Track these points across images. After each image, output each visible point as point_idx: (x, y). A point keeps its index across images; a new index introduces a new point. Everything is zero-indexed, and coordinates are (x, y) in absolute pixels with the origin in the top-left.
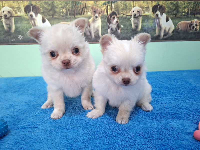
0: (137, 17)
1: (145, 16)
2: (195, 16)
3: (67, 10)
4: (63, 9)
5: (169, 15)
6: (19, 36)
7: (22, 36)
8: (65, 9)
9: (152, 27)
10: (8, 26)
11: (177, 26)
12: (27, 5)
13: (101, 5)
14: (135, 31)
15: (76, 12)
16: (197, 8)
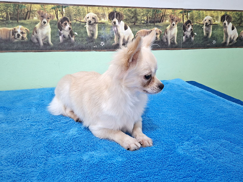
0: (93, 24)
1: (101, 23)
2: (154, 24)
3: (8, 14)
4: (3, 12)
5: (127, 23)
9: (109, 35)
11: (136, 35)
13: (49, 9)
14: (91, 39)
15: (19, 16)
16: (157, 16)
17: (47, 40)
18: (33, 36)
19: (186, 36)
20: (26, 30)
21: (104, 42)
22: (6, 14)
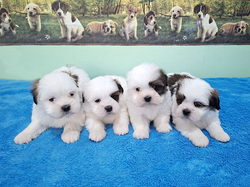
0: (177, 18)
1: (186, 16)
2: (241, 17)
3: (100, 8)
5: (212, 16)
6: (46, 35)
7: (49, 35)
8: (98, 7)
9: (193, 29)
10: (34, 24)
11: (221, 29)
12: (55, 2)
13: (137, 3)
14: (174, 33)
15: (110, 10)
16: (245, 9)
17: (133, 34)
18: (121, 30)
20: (115, 24)
21: (186, 37)
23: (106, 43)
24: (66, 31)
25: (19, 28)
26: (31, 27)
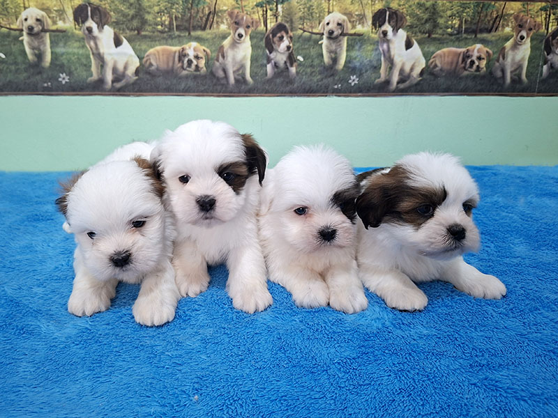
0: (337, 38)
1: (355, 34)
2: (476, 36)
3: (172, 19)
4: (164, 15)
5: (412, 33)
6: (61, 75)
7: (67, 75)
8: (168, 15)
9: (370, 61)
10: (36, 52)
11: (431, 61)
12: (80, 5)
13: (251, 7)
14: (330, 70)
15: (193, 22)
16: (483, 18)
17: (242, 73)
19: (551, 64)
20: (204, 50)
21: (357, 77)
22: (169, 19)
23: (186, 91)
24: (102, 66)
25: (6, 60)
26: (30, 57)
